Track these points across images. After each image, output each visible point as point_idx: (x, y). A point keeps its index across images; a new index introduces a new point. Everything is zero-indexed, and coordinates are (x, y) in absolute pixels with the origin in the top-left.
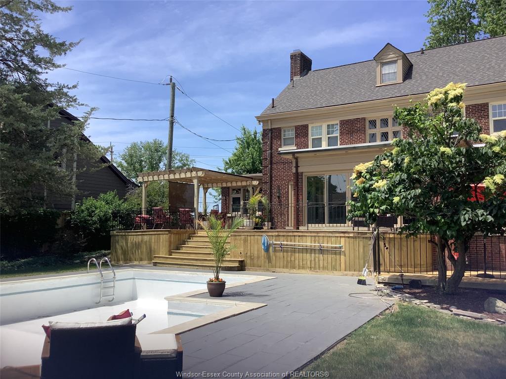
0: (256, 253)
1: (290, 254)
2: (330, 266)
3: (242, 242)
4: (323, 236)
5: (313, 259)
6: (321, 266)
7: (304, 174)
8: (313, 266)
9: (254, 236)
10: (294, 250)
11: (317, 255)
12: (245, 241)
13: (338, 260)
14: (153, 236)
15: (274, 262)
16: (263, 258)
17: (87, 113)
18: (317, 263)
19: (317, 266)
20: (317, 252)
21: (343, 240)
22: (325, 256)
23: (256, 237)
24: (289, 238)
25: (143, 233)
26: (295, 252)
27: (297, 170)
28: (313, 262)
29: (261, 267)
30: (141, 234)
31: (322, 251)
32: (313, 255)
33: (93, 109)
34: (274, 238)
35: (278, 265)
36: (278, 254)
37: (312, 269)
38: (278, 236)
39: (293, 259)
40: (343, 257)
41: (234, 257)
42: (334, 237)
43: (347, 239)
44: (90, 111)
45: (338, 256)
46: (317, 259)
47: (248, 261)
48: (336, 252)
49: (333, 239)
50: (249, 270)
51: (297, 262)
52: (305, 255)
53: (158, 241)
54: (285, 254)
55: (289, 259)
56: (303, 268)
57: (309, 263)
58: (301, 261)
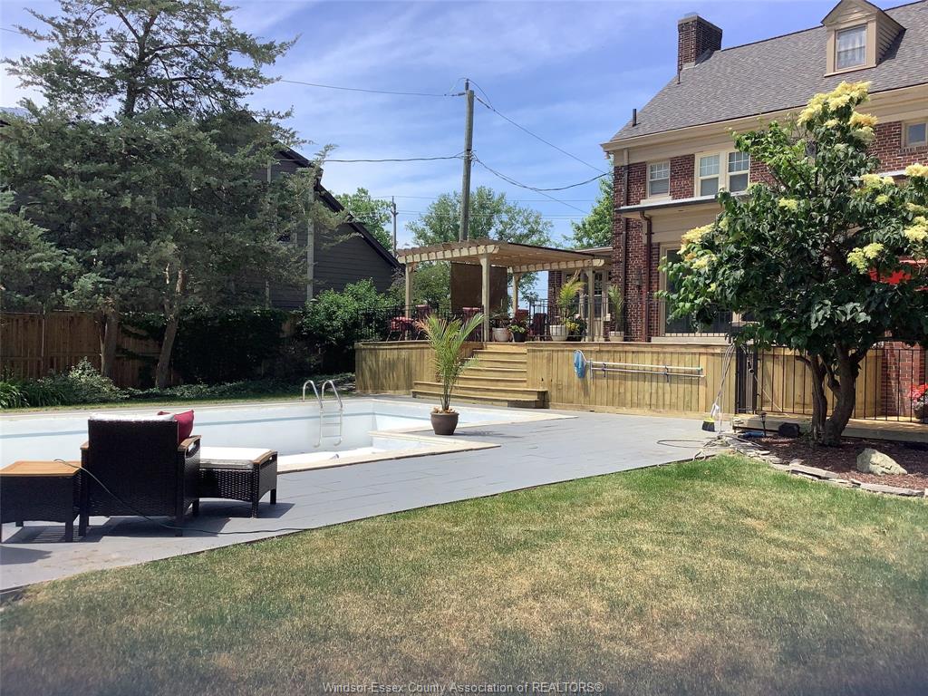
0: (565, 380)
1: (618, 381)
2: (681, 404)
3: (545, 361)
4: (672, 353)
5: (653, 391)
6: (667, 402)
7: (661, 246)
8: (654, 401)
9: (563, 351)
10: (625, 375)
11: (661, 384)
12: (550, 360)
13: (695, 393)
14: (414, 351)
15: (592, 394)
16: (575, 388)
17: (320, 155)
18: (661, 398)
19: (661, 403)
20: (661, 379)
21: (703, 358)
22: (674, 386)
23: (566, 353)
24: (617, 355)
25: (400, 346)
26: (625, 379)
27: (649, 239)
28: (654, 396)
29: (572, 403)
30: (396, 347)
31: (669, 377)
32: (654, 384)
33: (328, 148)
34: (594, 355)
35: (598, 399)
36: (599, 382)
37: (653, 408)
38: (600, 351)
39: (622, 390)
40: (702, 388)
41: (533, 385)
42: (689, 353)
43: (711, 357)
44: (324, 150)
45: (695, 387)
46: (660, 391)
47: (554, 394)
48: (692, 378)
49: (688, 357)
50: (555, 407)
51: (629, 395)
52: (641, 383)
53: (421, 358)
54: (611, 381)
55: (616, 390)
56: (638, 405)
57: (647, 397)
58: (635, 394)
